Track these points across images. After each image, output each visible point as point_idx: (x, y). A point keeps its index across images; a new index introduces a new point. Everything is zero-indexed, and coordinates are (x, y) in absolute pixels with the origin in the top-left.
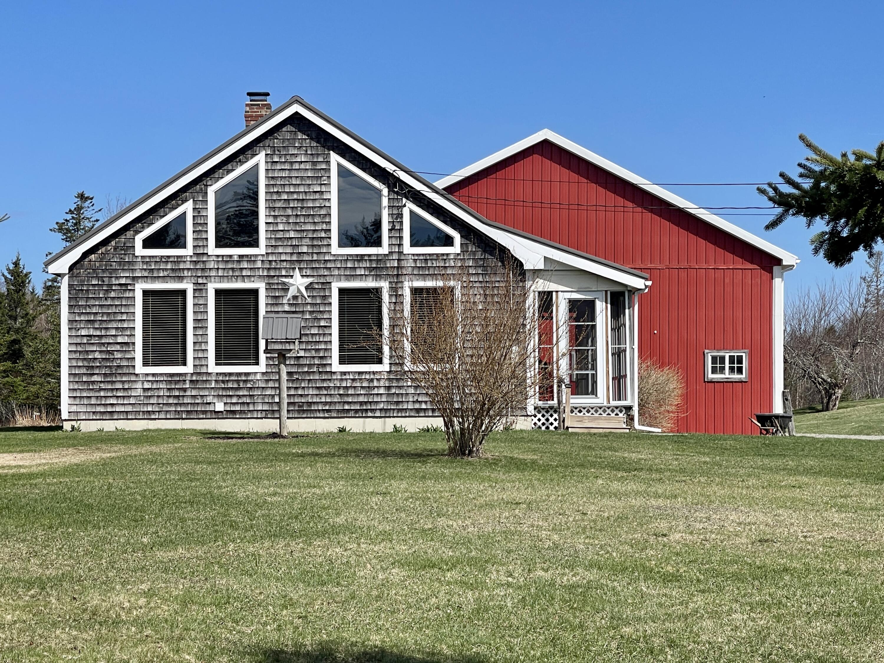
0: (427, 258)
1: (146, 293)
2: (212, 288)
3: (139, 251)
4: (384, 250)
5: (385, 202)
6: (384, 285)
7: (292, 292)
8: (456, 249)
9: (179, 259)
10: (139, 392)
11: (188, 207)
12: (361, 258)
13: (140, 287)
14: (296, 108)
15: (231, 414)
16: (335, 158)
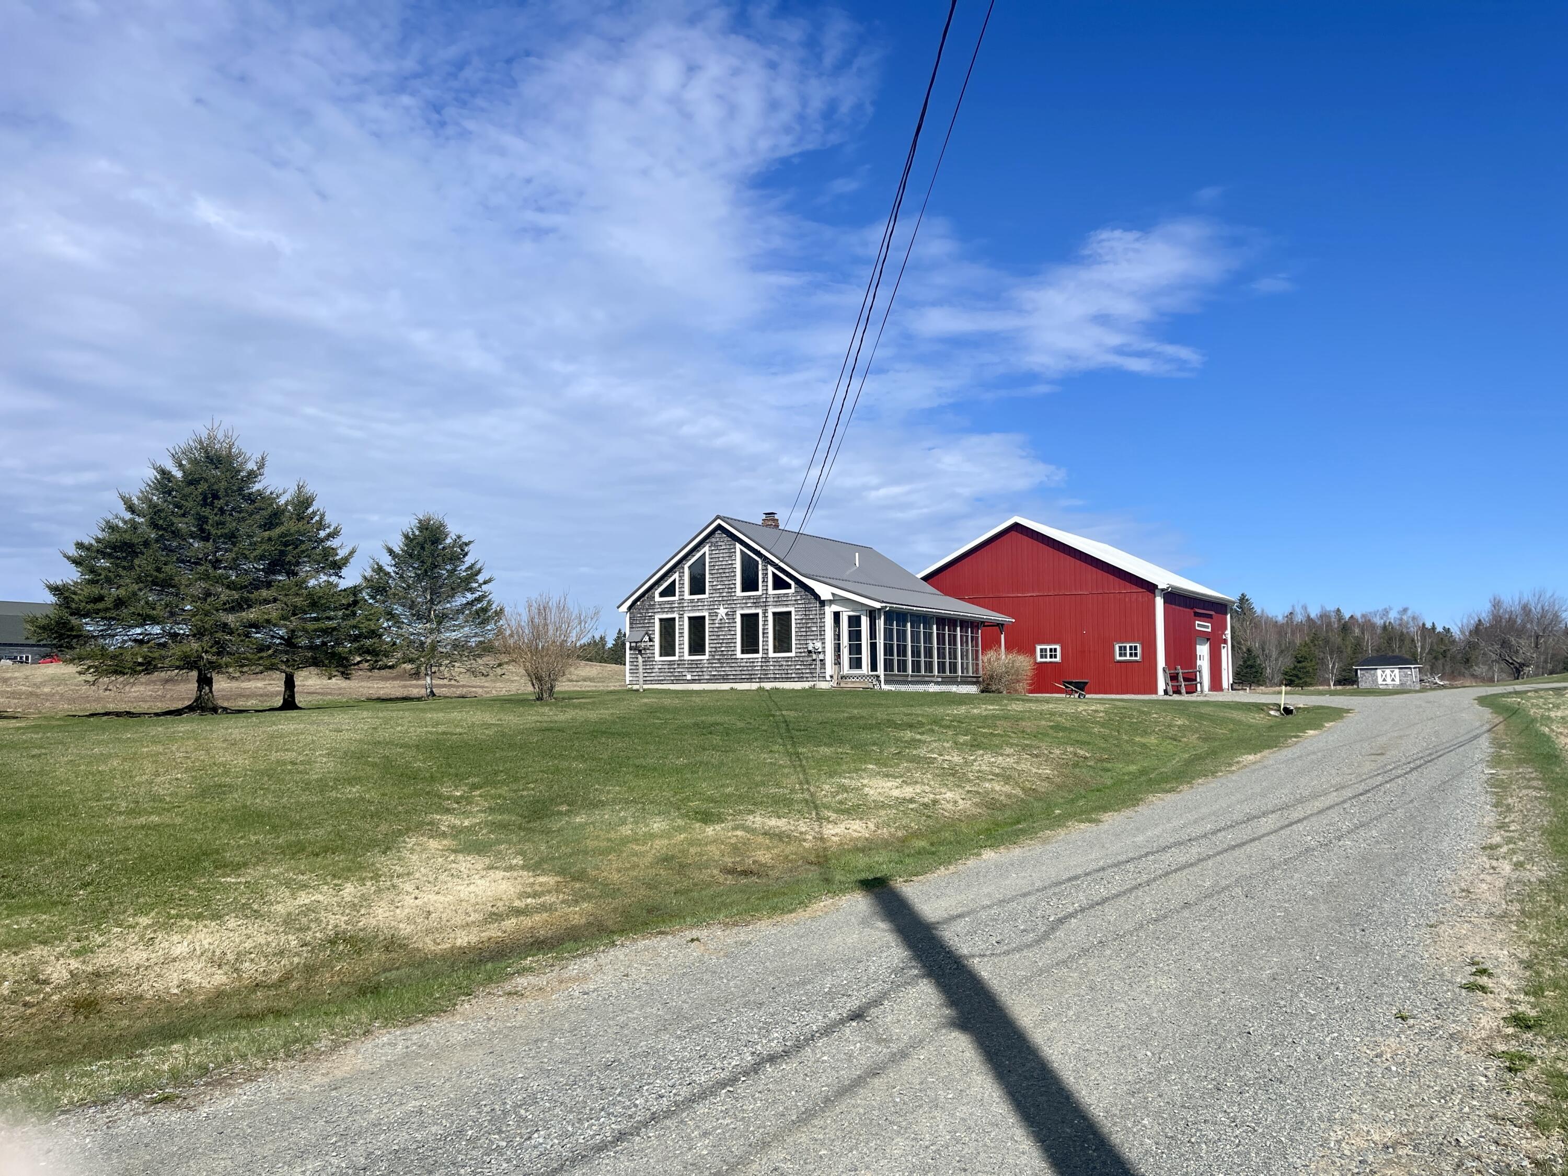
0: (778, 596)
1: (661, 620)
2: (686, 616)
3: (657, 598)
4: (759, 593)
5: (760, 567)
6: (760, 611)
7: (719, 617)
8: (792, 590)
9: (673, 602)
10: (657, 670)
11: (676, 576)
12: (749, 598)
13: (657, 617)
14: (719, 521)
15: (693, 681)
16: (738, 546)
